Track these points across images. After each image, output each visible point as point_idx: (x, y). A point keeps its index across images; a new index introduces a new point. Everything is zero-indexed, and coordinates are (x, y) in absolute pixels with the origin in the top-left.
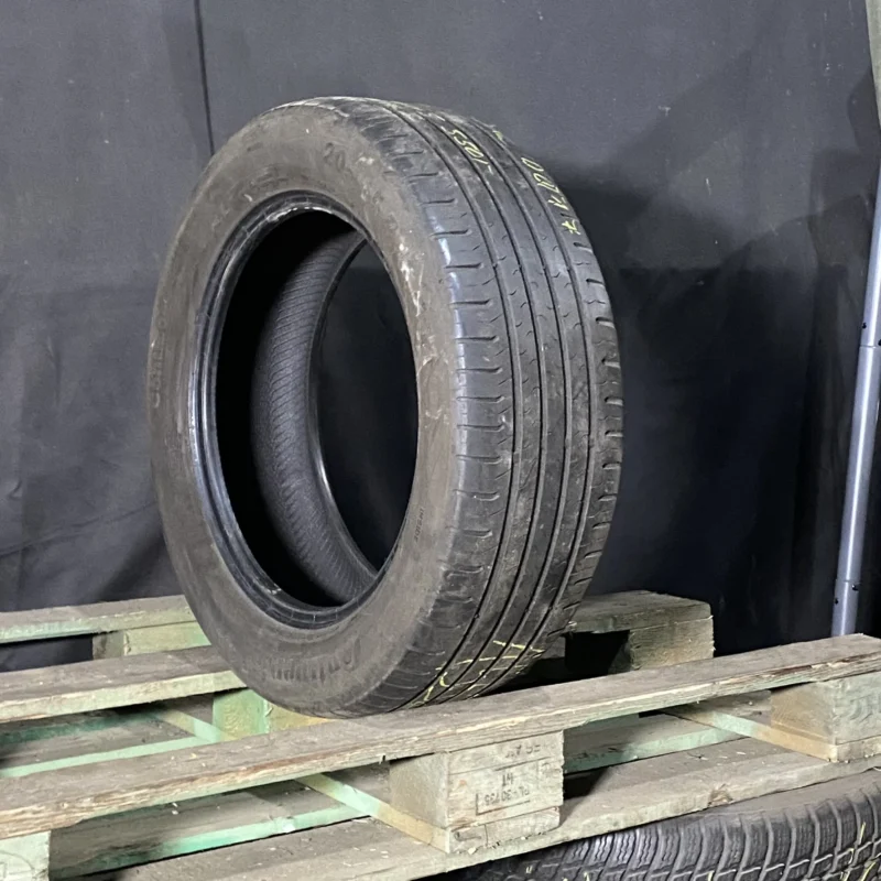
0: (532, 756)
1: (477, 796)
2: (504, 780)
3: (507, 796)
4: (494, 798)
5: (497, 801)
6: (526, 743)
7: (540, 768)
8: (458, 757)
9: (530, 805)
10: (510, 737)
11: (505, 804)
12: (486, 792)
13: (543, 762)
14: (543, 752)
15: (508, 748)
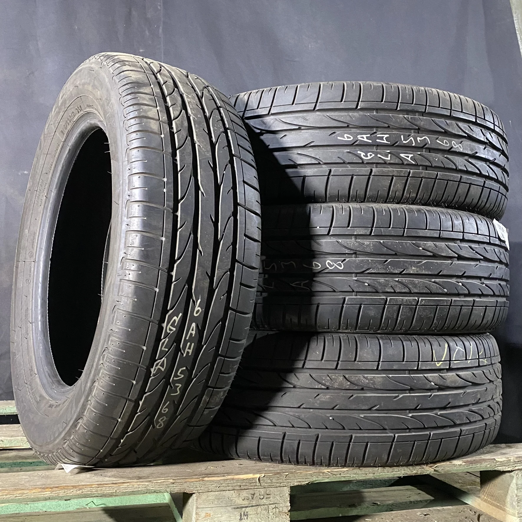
2: (241, 515)
6: (259, 491)
8: (204, 497)
10: (245, 487)
13: (273, 506)
14: (272, 500)
15: (244, 494)
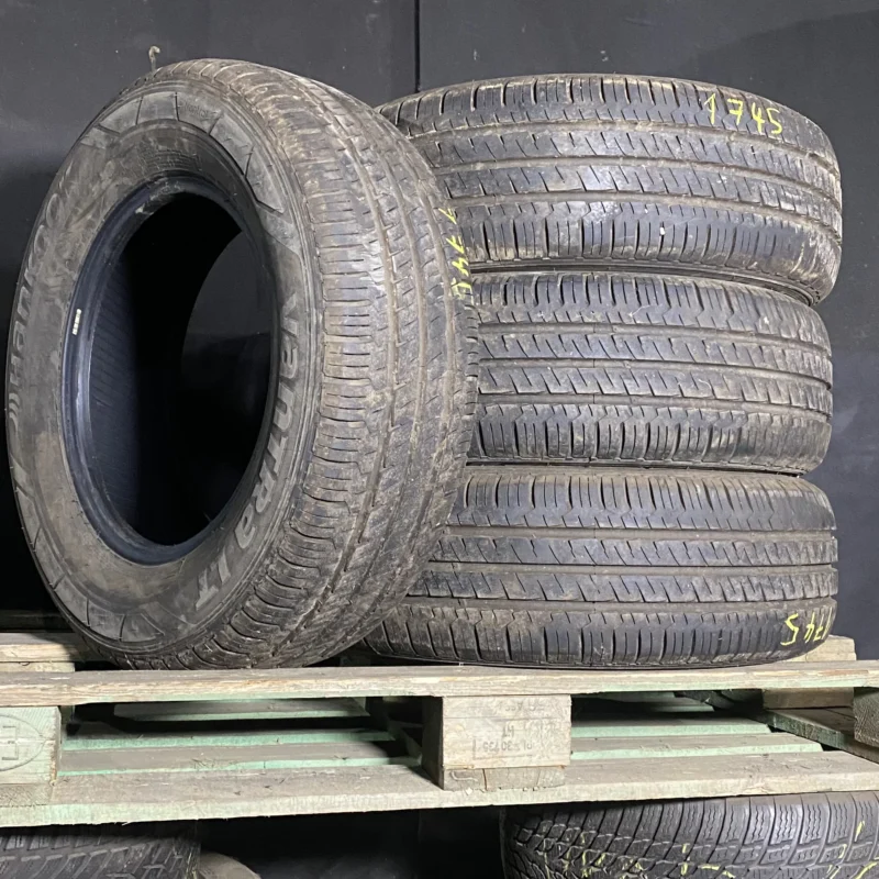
0: (536, 714)
1: (474, 742)
3: (507, 746)
4: (493, 746)
5: (496, 750)
7: (544, 727)
9: (534, 759)
11: (506, 753)
12: (485, 739)
